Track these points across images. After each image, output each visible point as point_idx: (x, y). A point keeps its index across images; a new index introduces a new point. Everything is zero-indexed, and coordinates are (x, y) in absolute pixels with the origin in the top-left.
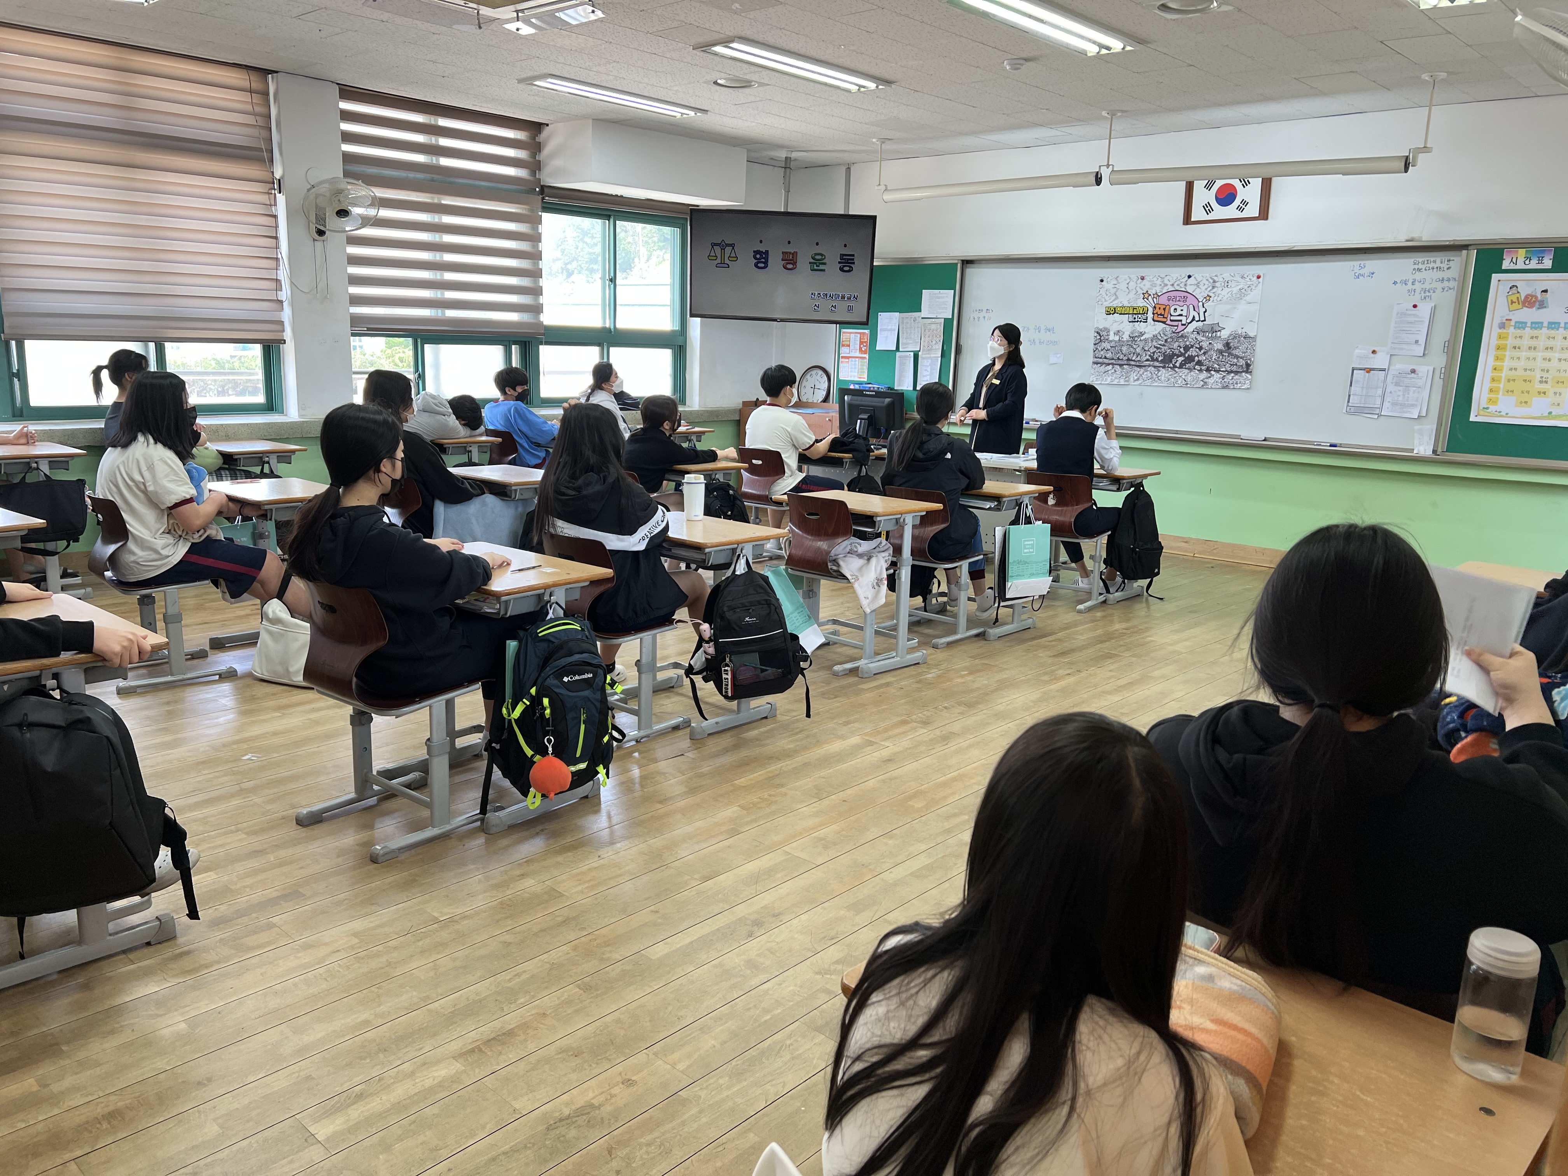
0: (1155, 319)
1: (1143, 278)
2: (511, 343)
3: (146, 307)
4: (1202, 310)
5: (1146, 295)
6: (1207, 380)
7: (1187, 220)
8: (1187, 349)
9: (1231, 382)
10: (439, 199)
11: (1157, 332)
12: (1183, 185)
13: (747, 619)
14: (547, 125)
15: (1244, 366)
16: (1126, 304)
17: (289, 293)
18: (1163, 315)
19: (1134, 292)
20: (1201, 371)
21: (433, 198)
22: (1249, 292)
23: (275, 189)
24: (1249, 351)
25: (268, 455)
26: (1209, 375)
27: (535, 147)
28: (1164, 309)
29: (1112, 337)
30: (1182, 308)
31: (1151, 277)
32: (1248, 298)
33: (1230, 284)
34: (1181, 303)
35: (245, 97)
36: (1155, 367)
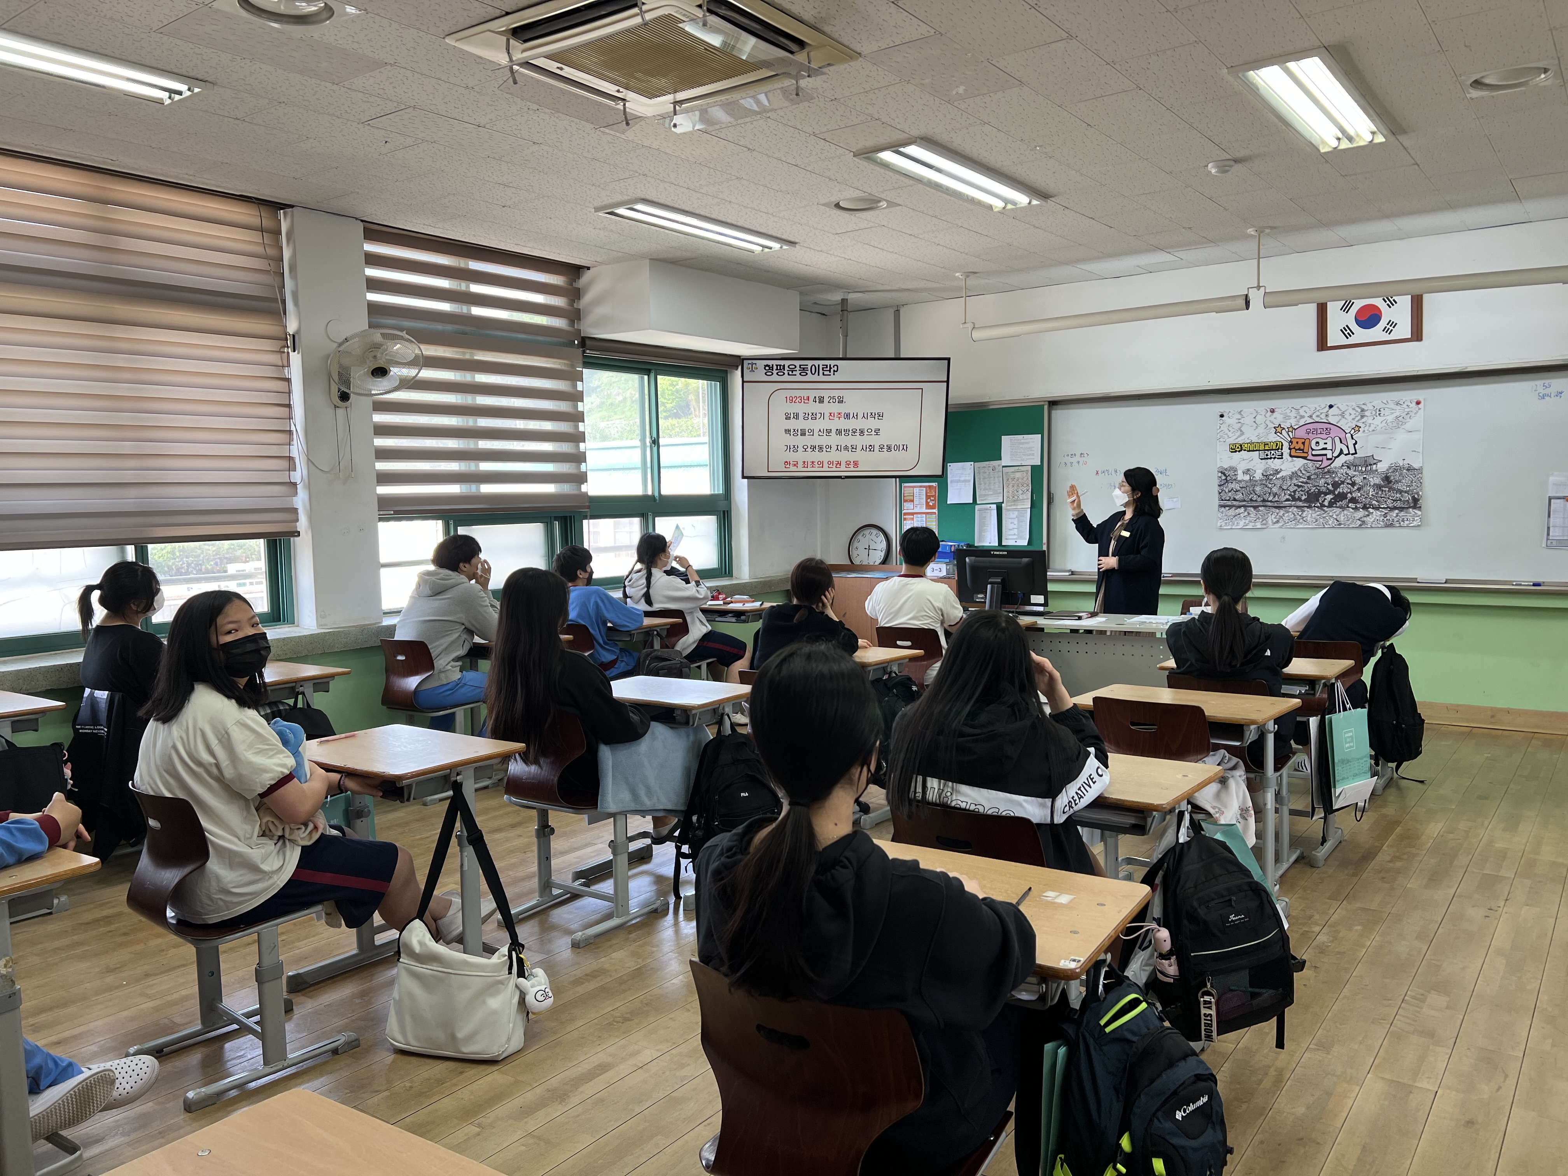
0: (1292, 454)
1: (1273, 411)
2: (553, 519)
3: (127, 500)
4: (1351, 443)
5: (1278, 429)
6: (1365, 519)
7: (1322, 344)
8: (1336, 485)
9: (1396, 520)
10: (472, 355)
11: (1296, 469)
12: (1312, 309)
13: (1232, 917)
14: (588, 268)
15: (1411, 501)
16: (1255, 440)
17: (305, 472)
18: (1303, 450)
19: (1263, 426)
20: (1356, 509)
21: (464, 353)
22: (1408, 420)
23: (288, 347)
24: (1414, 484)
25: (302, 683)
26: (1367, 513)
27: (574, 294)
28: (1303, 443)
29: (1240, 476)
30: (1325, 441)
31: (1283, 409)
32: (1407, 426)
33: (1382, 412)
34: (1324, 436)
35: (255, 237)
36: (1297, 507)
